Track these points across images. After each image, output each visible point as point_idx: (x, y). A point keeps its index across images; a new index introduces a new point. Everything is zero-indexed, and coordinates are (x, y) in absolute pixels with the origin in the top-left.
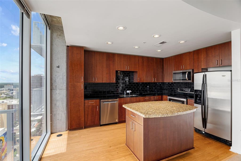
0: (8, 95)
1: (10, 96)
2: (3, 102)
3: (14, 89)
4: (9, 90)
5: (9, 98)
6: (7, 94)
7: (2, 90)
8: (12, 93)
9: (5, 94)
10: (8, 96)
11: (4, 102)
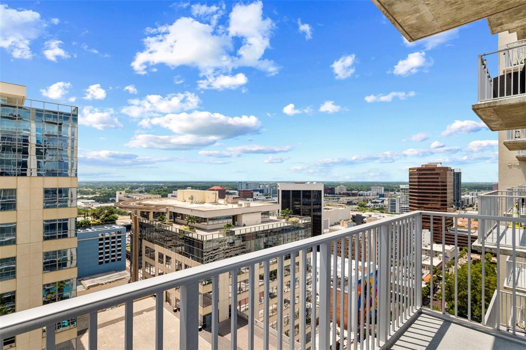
0: (377, 204)
1: (379, 206)
2: (370, 216)
3: (386, 193)
4: (377, 195)
5: (377, 209)
6: (376, 202)
7: (368, 194)
8: (383, 201)
9: (372, 202)
10: (377, 206)
11: (372, 216)
